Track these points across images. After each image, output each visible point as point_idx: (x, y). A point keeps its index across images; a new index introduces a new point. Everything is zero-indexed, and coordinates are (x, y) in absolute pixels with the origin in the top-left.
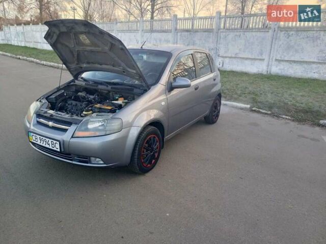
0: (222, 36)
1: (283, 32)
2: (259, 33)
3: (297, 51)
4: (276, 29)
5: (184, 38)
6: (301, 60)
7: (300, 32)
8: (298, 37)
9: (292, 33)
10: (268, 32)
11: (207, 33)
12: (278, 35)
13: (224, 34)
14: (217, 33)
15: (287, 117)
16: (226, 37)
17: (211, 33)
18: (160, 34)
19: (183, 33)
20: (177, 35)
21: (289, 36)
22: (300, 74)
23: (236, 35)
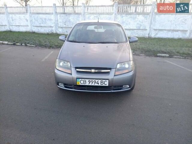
0: (87, 17)
1: (120, 15)
2: (107, 15)
3: (127, 24)
4: (116, 13)
5: (62, 18)
6: (129, 28)
7: (127, 15)
8: (127, 18)
9: (123, 15)
10: (112, 15)
11: (77, 15)
12: (118, 16)
13: (88, 15)
14: (84, 15)
15: (143, 55)
16: (89, 17)
17: (80, 15)
18: (44, 15)
19: (61, 15)
20: (57, 16)
21: (122, 17)
22: (129, 35)
23: (95, 16)
